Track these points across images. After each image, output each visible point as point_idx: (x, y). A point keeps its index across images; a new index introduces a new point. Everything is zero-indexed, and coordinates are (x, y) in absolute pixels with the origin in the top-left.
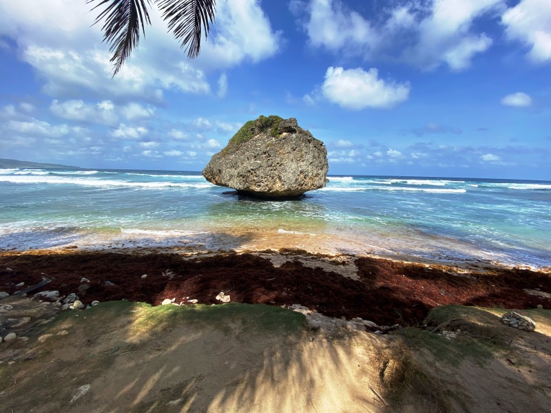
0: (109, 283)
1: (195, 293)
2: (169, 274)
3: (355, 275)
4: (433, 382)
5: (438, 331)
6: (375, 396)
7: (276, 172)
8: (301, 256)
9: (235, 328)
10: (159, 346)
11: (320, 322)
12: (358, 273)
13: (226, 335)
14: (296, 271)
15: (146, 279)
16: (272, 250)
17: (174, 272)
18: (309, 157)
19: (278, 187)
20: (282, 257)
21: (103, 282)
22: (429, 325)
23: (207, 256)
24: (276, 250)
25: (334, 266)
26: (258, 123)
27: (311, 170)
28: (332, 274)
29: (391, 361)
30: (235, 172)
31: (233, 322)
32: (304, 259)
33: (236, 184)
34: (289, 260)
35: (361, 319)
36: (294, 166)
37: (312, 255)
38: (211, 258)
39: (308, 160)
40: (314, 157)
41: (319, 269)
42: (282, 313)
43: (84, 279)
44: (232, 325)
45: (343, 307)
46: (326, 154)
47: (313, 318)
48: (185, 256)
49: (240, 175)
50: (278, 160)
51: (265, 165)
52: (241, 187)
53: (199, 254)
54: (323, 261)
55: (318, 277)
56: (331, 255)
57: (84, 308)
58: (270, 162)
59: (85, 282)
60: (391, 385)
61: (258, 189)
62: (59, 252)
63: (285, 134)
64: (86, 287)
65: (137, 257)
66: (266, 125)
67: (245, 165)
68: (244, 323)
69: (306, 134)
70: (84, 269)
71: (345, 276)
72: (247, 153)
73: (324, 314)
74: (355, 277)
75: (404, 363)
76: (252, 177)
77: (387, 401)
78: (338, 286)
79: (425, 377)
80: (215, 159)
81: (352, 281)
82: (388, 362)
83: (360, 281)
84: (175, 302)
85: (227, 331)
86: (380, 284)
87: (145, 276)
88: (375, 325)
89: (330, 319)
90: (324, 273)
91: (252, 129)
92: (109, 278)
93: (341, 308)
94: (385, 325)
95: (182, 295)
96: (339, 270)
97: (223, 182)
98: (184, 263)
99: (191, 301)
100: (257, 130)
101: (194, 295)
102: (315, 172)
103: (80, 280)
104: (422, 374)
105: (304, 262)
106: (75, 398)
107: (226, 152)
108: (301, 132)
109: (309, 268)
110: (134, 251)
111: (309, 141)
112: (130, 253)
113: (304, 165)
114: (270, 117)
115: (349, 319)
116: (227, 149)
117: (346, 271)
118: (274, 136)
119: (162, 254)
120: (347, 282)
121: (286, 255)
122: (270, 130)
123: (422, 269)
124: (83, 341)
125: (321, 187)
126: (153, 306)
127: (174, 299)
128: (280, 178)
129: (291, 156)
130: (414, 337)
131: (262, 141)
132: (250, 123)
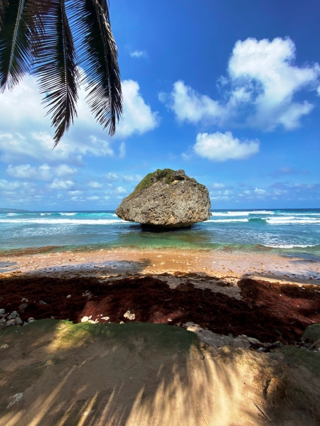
0: (42, 302)
1: (108, 311)
2: (88, 294)
3: (239, 295)
4: (310, 398)
5: (314, 347)
6: (260, 412)
7: (170, 210)
8: (192, 278)
9: (139, 346)
10: (77, 361)
11: (210, 339)
12: (241, 293)
13: (131, 352)
14: (188, 292)
15: (70, 298)
16: (169, 273)
17: (92, 292)
18: (195, 197)
19: (172, 220)
20: (177, 280)
21: (37, 301)
22: (307, 341)
23: (118, 279)
24: (172, 273)
25: (221, 288)
26: (156, 174)
27: (198, 207)
28: (219, 294)
29: (273, 379)
30: (139, 210)
31: (137, 340)
32: (195, 281)
33: (140, 219)
34: (183, 282)
35: (245, 336)
36: (184, 204)
37: (202, 277)
38: (120, 280)
39: (194, 200)
40: (199, 197)
41: (208, 290)
42: (177, 332)
43: (24, 299)
44: (136, 343)
45: (230, 325)
46: (208, 194)
47: (205, 335)
48: (101, 279)
49: (143, 213)
50: (171, 200)
51: (161, 204)
52: (144, 221)
53: (111, 277)
54: (211, 283)
55: (207, 297)
56: (218, 276)
57: (22, 325)
58: (165, 202)
59: (24, 301)
60: (273, 402)
61: (156, 223)
62: (8, 276)
63: (176, 181)
64: (25, 306)
65: (64, 280)
66: (161, 175)
67: (146, 205)
68: (146, 340)
69: (192, 180)
70: (25, 290)
71: (230, 296)
72: (148, 196)
73: (214, 331)
74: (238, 297)
75: (284, 381)
76: (152, 214)
77: (270, 417)
78: (224, 305)
79: (304, 393)
80: (125, 201)
81: (237, 300)
82: (270, 381)
83: (243, 300)
84: (92, 319)
85: (132, 348)
86: (260, 303)
87: (69, 296)
88: (259, 342)
89: (218, 336)
90: (212, 294)
91: (152, 179)
92: (42, 298)
93: (228, 326)
94: (267, 341)
95: (97, 313)
96: (224, 291)
97: (131, 218)
98: (99, 285)
99: (104, 318)
100: (155, 180)
101: (107, 313)
102: (201, 208)
103: (21, 299)
104: (300, 391)
105: (195, 284)
106: (11, 404)
107: (133, 196)
108: (188, 179)
109: (200, 290)
110: (63, 275)
111: (195, 186)
112: (59, 277)
113: (191, 204)
114: (165, 170)
115: (235, 336)
116: (134, 194)
117: (231, 292)
118: (168, 183)
119: (83, 278)
120: (231, 302)
121: (180, 278)
122: (164, 179)
123: (296, 288)
124: (20, 354)
125: (206, 219)
126: (74, 323)
127: (91, 317)
128: (173, 214)
129: (182, 197)
130: (292, 355)
131: (159, 187)
132: (150, 175)
